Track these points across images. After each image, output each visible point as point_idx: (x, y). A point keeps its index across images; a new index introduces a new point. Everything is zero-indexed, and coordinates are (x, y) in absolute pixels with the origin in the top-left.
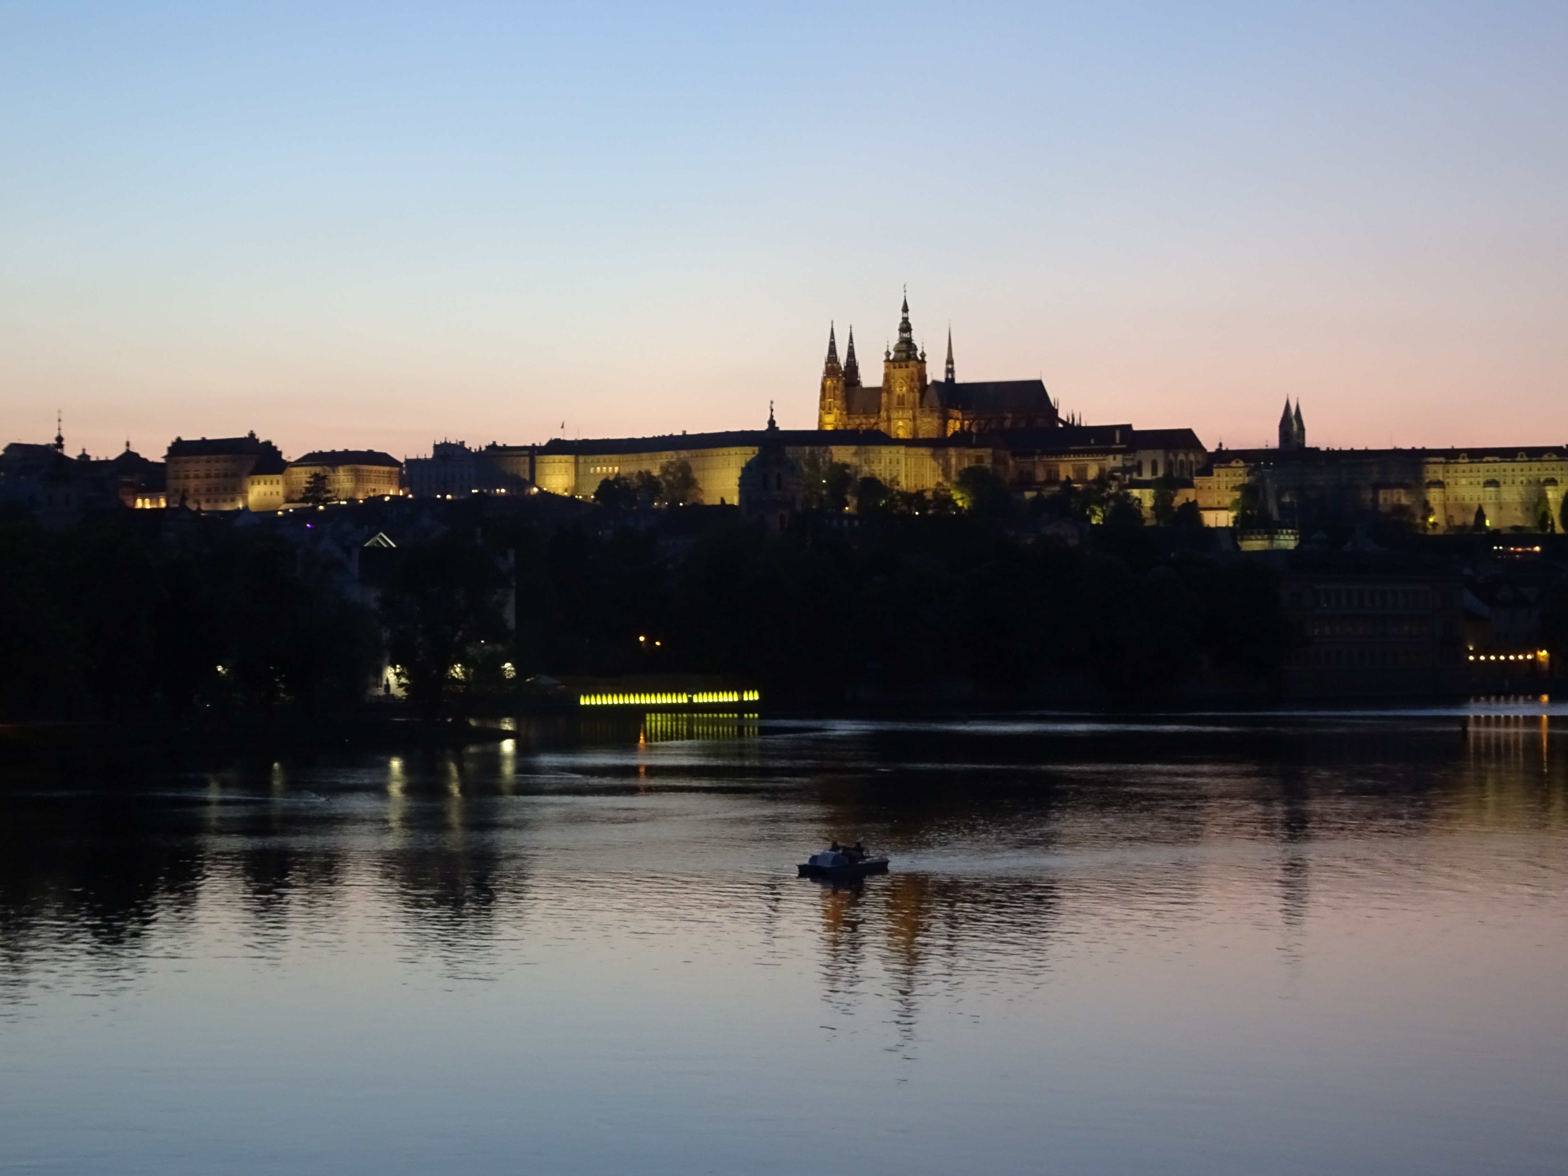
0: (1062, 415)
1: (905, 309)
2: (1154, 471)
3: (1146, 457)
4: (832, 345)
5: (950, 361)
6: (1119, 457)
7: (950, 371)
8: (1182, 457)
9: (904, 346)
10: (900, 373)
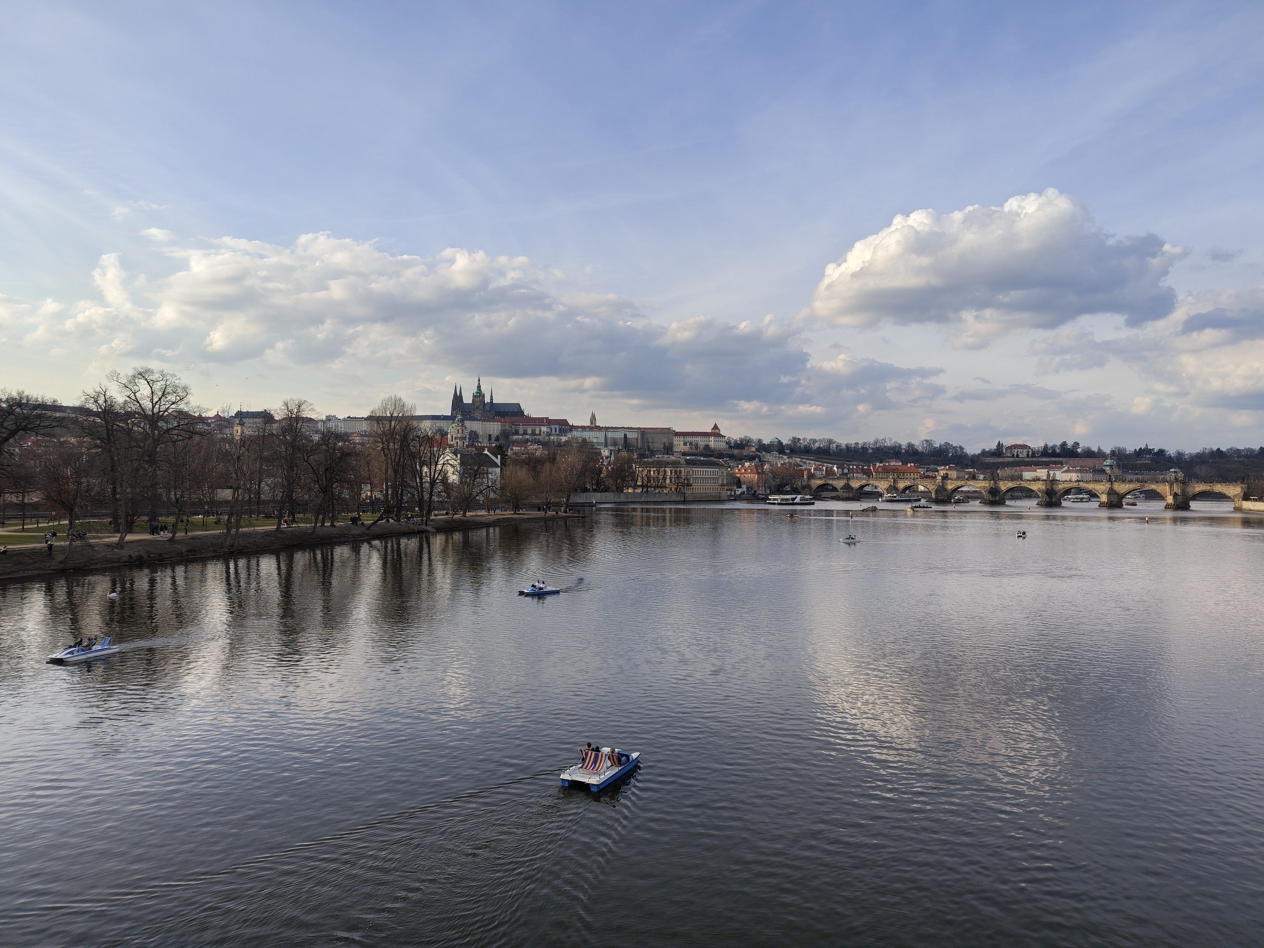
0: (525, 414)
1: (479, 381)
2: (556, 431)
3: (553, 427)
4: (456, 390)
5: (492, 396)
6: (546, 427)
7: (492, 399)
8: (563, 427)
9: (479, 391)
10: (478, 399)
